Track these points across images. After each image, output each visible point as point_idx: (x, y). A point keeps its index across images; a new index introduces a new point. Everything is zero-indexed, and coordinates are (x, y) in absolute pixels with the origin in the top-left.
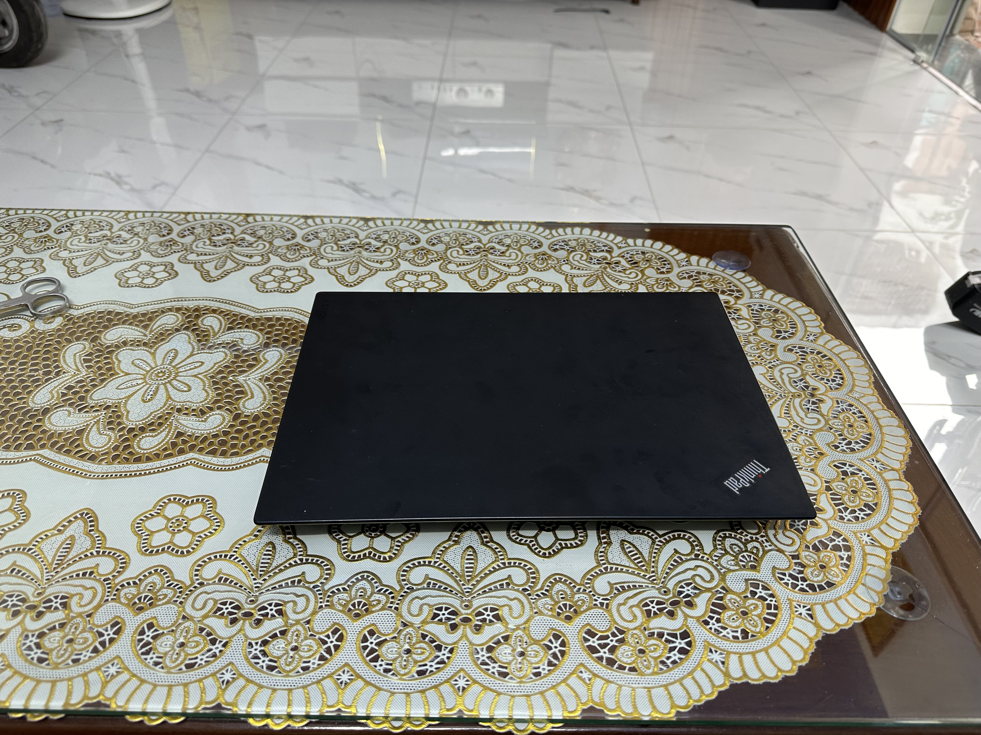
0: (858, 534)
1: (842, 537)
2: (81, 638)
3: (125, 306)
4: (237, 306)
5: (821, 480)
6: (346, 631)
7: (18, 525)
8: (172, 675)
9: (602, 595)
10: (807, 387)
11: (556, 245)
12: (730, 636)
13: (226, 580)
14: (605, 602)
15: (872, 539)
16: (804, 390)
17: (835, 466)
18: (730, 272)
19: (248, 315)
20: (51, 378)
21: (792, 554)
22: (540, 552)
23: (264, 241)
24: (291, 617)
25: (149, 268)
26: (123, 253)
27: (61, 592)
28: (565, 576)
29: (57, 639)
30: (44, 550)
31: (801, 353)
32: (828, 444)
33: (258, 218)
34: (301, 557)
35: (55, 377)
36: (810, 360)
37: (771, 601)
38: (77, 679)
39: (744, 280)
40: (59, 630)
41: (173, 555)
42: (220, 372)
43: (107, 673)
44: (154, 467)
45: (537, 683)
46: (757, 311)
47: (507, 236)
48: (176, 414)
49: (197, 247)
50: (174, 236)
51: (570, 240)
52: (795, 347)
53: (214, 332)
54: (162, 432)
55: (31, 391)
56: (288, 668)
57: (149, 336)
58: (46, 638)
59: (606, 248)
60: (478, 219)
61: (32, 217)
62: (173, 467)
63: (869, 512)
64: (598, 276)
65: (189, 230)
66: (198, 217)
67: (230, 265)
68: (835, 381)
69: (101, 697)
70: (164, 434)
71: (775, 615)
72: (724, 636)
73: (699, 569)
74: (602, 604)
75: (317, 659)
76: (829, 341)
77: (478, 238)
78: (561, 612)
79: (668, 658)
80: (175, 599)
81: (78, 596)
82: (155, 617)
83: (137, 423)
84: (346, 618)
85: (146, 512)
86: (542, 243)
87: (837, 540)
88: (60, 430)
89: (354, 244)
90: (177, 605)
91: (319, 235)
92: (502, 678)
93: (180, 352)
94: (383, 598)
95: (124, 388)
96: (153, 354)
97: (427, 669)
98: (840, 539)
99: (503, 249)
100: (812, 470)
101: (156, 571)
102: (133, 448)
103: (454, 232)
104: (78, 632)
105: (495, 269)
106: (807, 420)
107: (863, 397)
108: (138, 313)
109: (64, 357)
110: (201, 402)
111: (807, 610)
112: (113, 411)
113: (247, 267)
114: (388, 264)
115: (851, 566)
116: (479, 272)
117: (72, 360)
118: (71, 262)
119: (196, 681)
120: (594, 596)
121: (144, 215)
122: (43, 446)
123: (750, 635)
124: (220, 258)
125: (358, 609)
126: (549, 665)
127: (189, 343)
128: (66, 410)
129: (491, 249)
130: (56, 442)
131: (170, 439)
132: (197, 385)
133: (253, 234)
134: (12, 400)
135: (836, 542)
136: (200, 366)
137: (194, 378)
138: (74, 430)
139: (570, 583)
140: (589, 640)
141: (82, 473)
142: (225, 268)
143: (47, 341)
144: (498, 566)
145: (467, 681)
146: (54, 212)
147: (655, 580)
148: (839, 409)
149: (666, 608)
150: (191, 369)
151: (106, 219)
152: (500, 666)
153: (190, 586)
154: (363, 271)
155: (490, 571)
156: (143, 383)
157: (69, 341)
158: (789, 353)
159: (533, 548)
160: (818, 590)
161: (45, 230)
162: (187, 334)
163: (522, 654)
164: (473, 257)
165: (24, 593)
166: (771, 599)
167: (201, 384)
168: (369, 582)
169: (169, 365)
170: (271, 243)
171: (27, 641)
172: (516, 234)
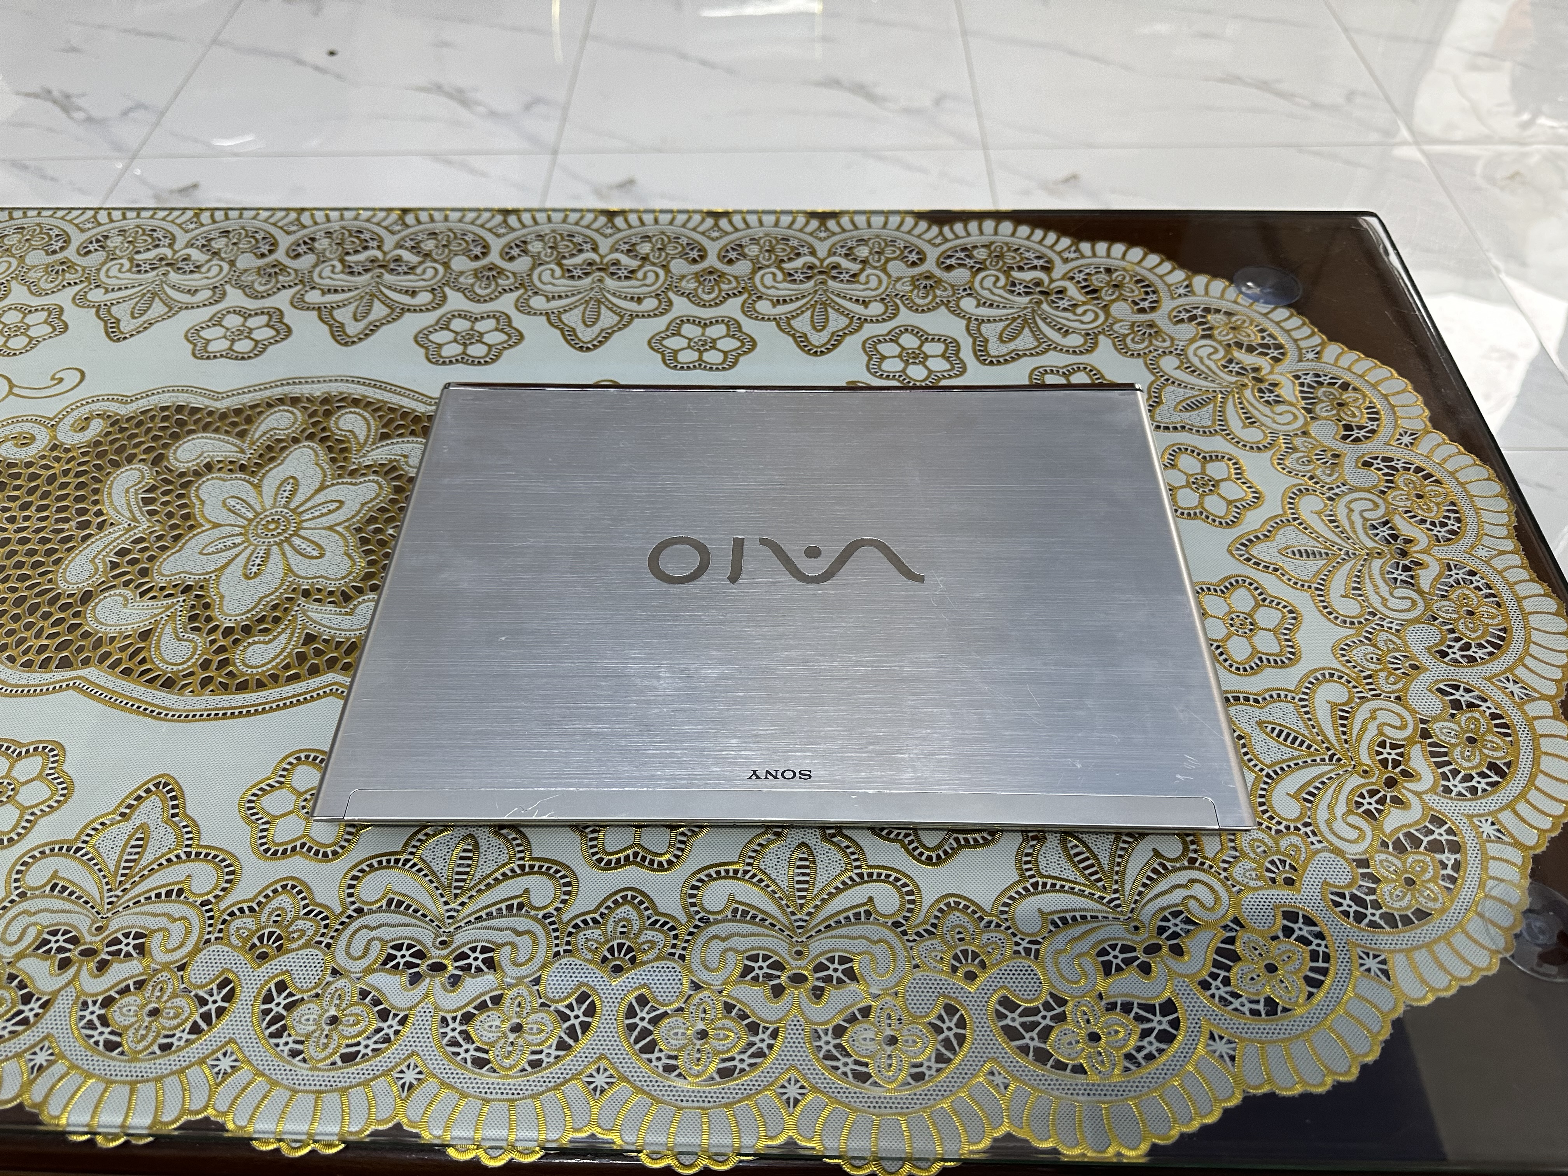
0: (1475, 820)
1: (1446, 827)
2: (172, 1008)
3: (204, 396)
4: (394, 392)
5: (1414, 717)
6: (601, 998)
7: (55, 805)
8: (321, 1073)
9: (1028, 935)
10: (1395, 537)
11: (950, 257)
12: (1246, 1009)
13: (400, 903)
14: (1034, 947)
15: (1499, 831)
16: (1389, 543)
17: (1440, 690)
18: (1264, 308)
19: (414, 411)
20: (90, 536)
21: (1358, 857)
22: (921, 854)
23: (435, 261)
24: (509, 973)
25: (241, 319)
26: (196, 291)
27: (132, 927)
28: (965, 898)
29: (133, 1008)
30: (101, 850)
31: (1386, 470)
32: (1429, 649)
33: (424, 217)
34: (521, 862)
35: (97, 534)
36: (1402, 485)
37: (1319, 945)
38: (170, 1078)
39: (1287, 325)
40: (135, 994)
41: (311, 859)
42: (372, 520)
43: (216, 1070)
44: (271, 699)
45: (918, 1091)
46: (1310, 386)
47: (862, 241)
48: (302, 601)
49: (321, 277)
50: (280, 255)
51: (975, 247)
52: (1376, 458)
53: (359, 443)
54: (280, 634)
55: (61, 558)
56: (507, 1062)
57: (248, 452)
58: (115, 1008)
59: (1041, 262)
60: (809, 209)
61: (38, 225)
62: (301, 698)
63: (1495, 778)
64: (1025, 321)
65: (305, 243)
66: (320, 216)
67: (379, 311)
68: (1446, 525)
69: (210, 1112)
70: (283, 638)
71: (1325, 972)
72: (1236, 1009)
73: (1196, 885)
74: (1028, 951)
75: (554, 1047)
76: (1439, 445)
77: (811, 246)
78: (958, 965)
79: (1139, 1049)
80: (318, 939)
81: (161, 933)
82: (287, 971)
83: (238, 618)
84: (599, 973)
85: (261, 782)
86: (925, 254)
87: (1437, 831)
88: (112, 632)
89: (590, 264)
90: (321, 950)
91: (530, 247)
92: (859, 1083)
93: (302, 482)
94: (659, 937)
95: (213, 553)
96: (257, 487)
97: (736, 1067)
98: (1442, 830)
99: (855, 267)
100: (1398, 698)
101: (284, 887)
102: (234, 665)
103: (767, 235)
104: (165, 998)
105: (841, 311)
106: (1393, 603)
107: (1495, 556)
108: (228, 408)
109: (110, 494)
110: (343, 578)
111: (1379, 963)
112: (197, 596)
113: (407, 315)
114: (650, 304)
115: (1460, 881)
116: (812, 316)
117: (124, 501)
118: (109, 312)
119: (359, 1085)
120: (1015, 935)
121: (226, 215)
122: (86, 662)
123: (1280, 1009)
124: (362, 297)
125: (618, 958)
126: (937, 1062)
127: (317, 464)
128: (120, 595)
129: (834, 268)
130: (107, 655)
131: (295, 647)
132: (334, 546)
133: (415, 249)
134: (27, 577)
135: (1436, 836)
136: (338, 508)
137: (329, 533)
138: (135, 631)
139: (974, 912)
140: (1006, 1017)
141: (152, 711)
142: (371, 318)
143: (80, 464)
144: (851, 879)
145: (802, 1087)
146: (75, 213)
147: (1119, 906)
148: (1451, 580)
149: (1137, 958)
150: (322, 515)
151: (163, 224)
152: (857, 1062)
153: (342, 914)
154: (608, 319)
155: (837, 888)
156: (243, 542)
157: (116, 465)
158: (1364, 471)
159: (911, 847)
160: (1400, 925)
161: (62, 248)
162: (312, 449)
163: (892, 1041)
164: (802, 286)
165: (75, 927)
166: (1319, 941)
167: (341, 543)
168: (636, 908)
169: (285, 507)
170: (446, 265)
171: (86, 1013)
172: (878, 236)
